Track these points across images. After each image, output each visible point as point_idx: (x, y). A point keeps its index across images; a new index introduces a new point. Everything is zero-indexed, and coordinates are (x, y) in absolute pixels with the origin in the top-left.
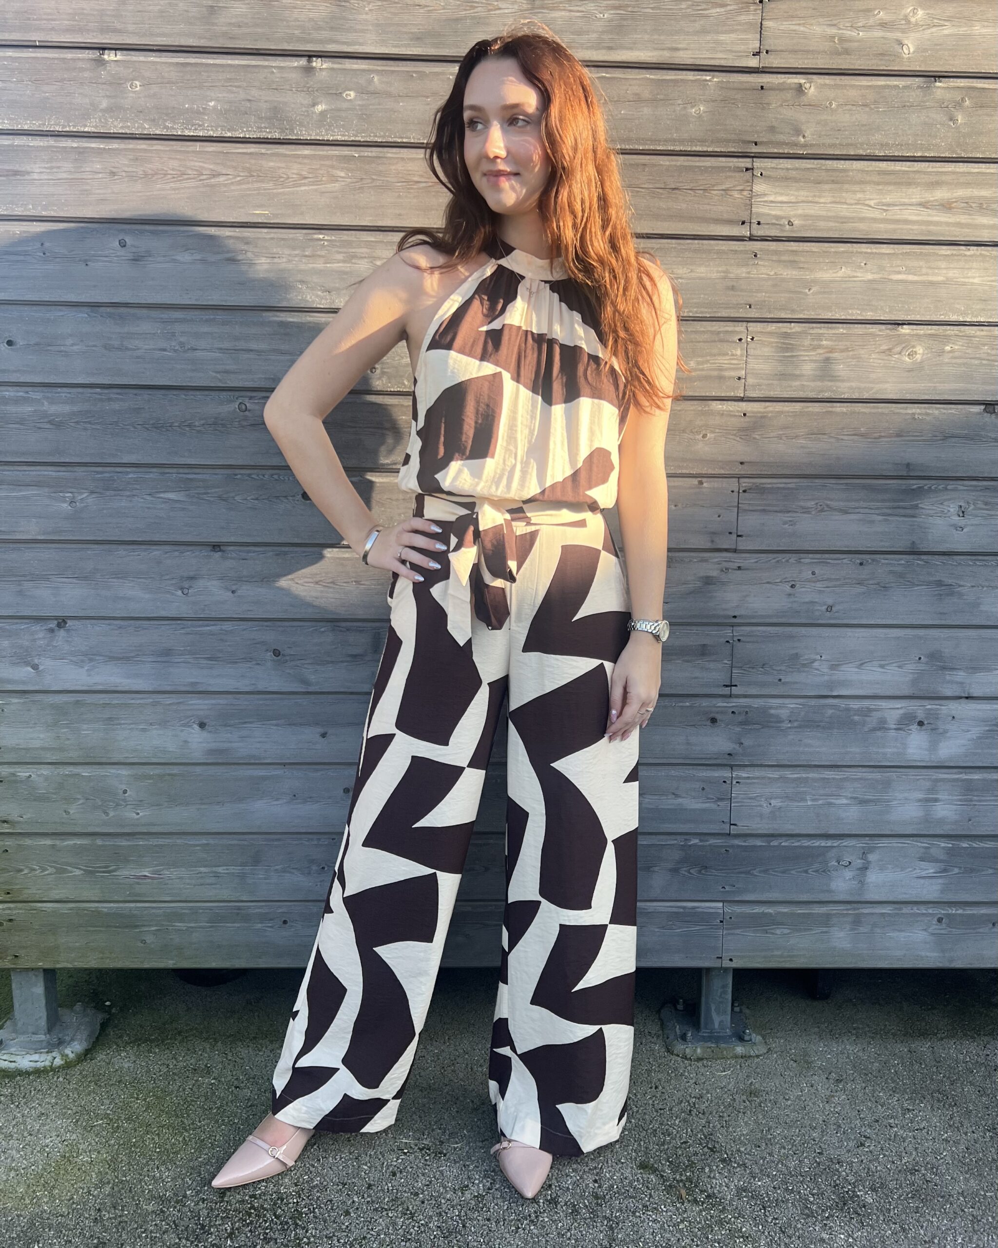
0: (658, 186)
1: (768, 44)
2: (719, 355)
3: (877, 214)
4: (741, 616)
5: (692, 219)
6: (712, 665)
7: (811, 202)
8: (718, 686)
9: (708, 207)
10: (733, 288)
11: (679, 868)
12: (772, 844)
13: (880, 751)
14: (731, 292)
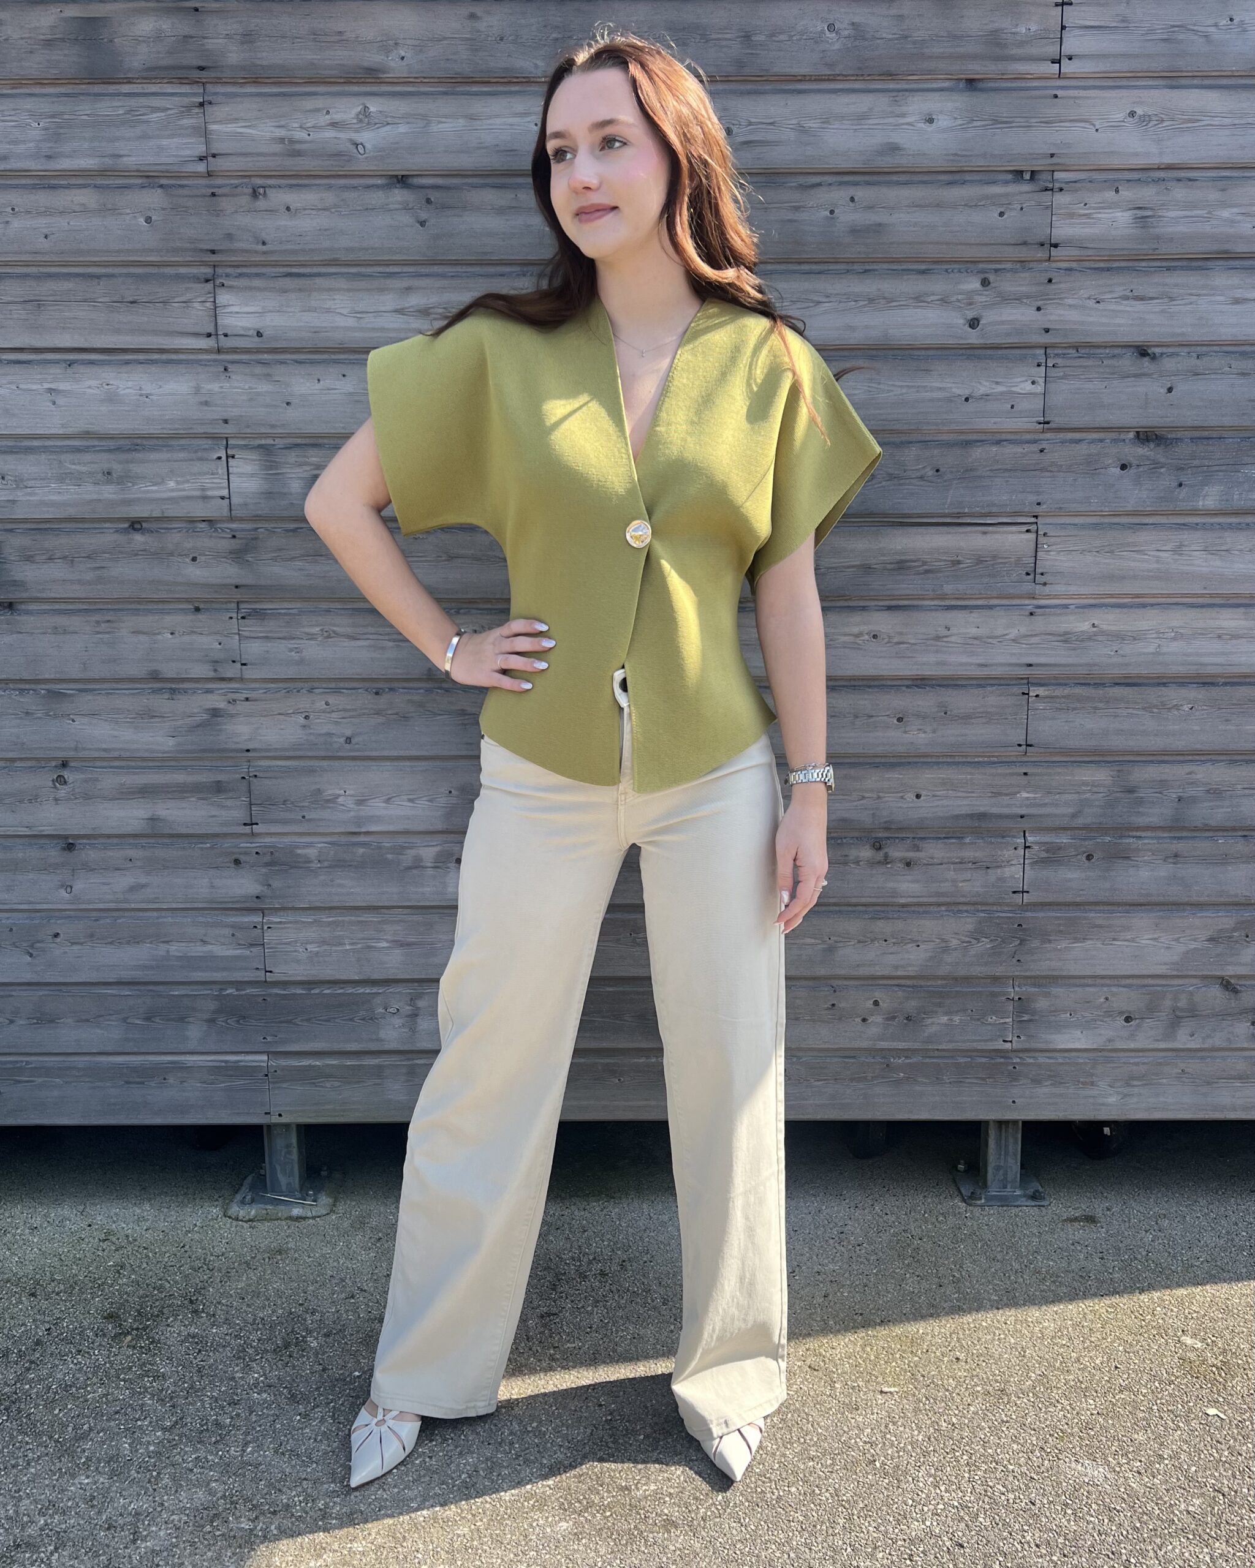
0: (115, 299)
1: (216, 148)
2: (200, 474)
3: (350, 322)
4: (255, 750)
5: (156, 332)
6: (229, 803)
7: (278, 311)
8: (238, 825)
9: (171, 319)
10: (206, 403)
11: (216, 1018)
12: (312, 992)
13: (420, 890)
14: (206, 408)
